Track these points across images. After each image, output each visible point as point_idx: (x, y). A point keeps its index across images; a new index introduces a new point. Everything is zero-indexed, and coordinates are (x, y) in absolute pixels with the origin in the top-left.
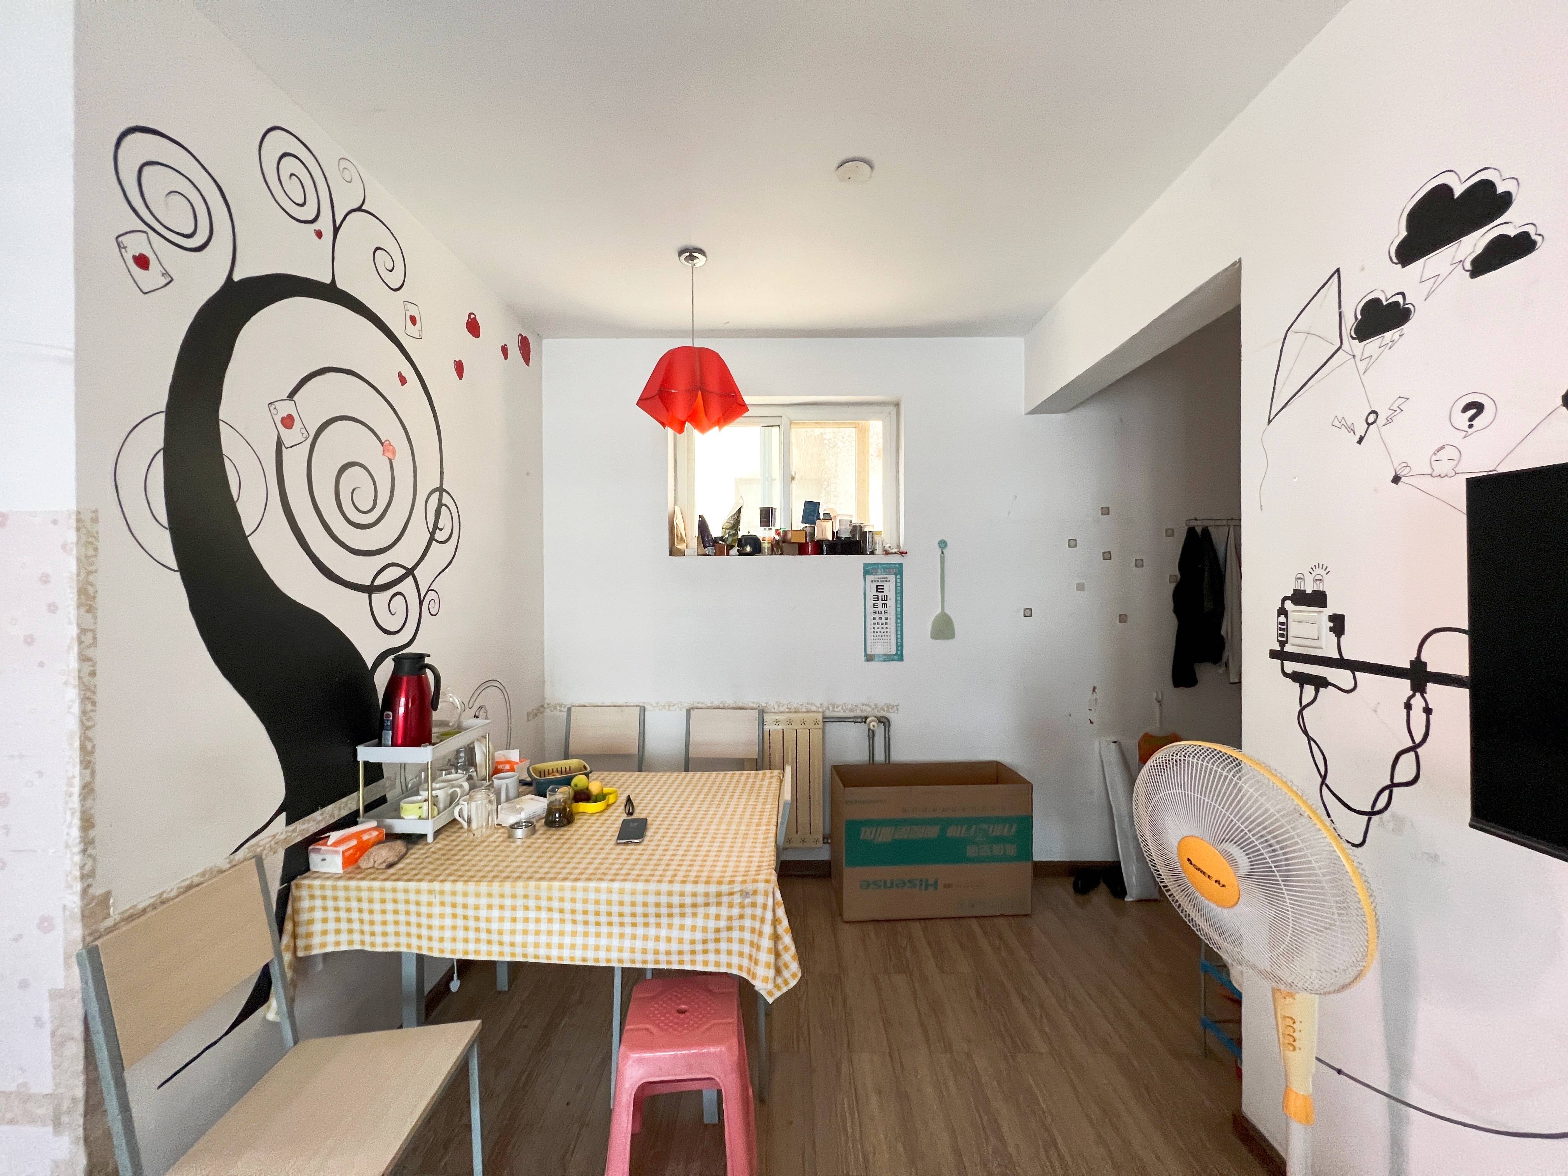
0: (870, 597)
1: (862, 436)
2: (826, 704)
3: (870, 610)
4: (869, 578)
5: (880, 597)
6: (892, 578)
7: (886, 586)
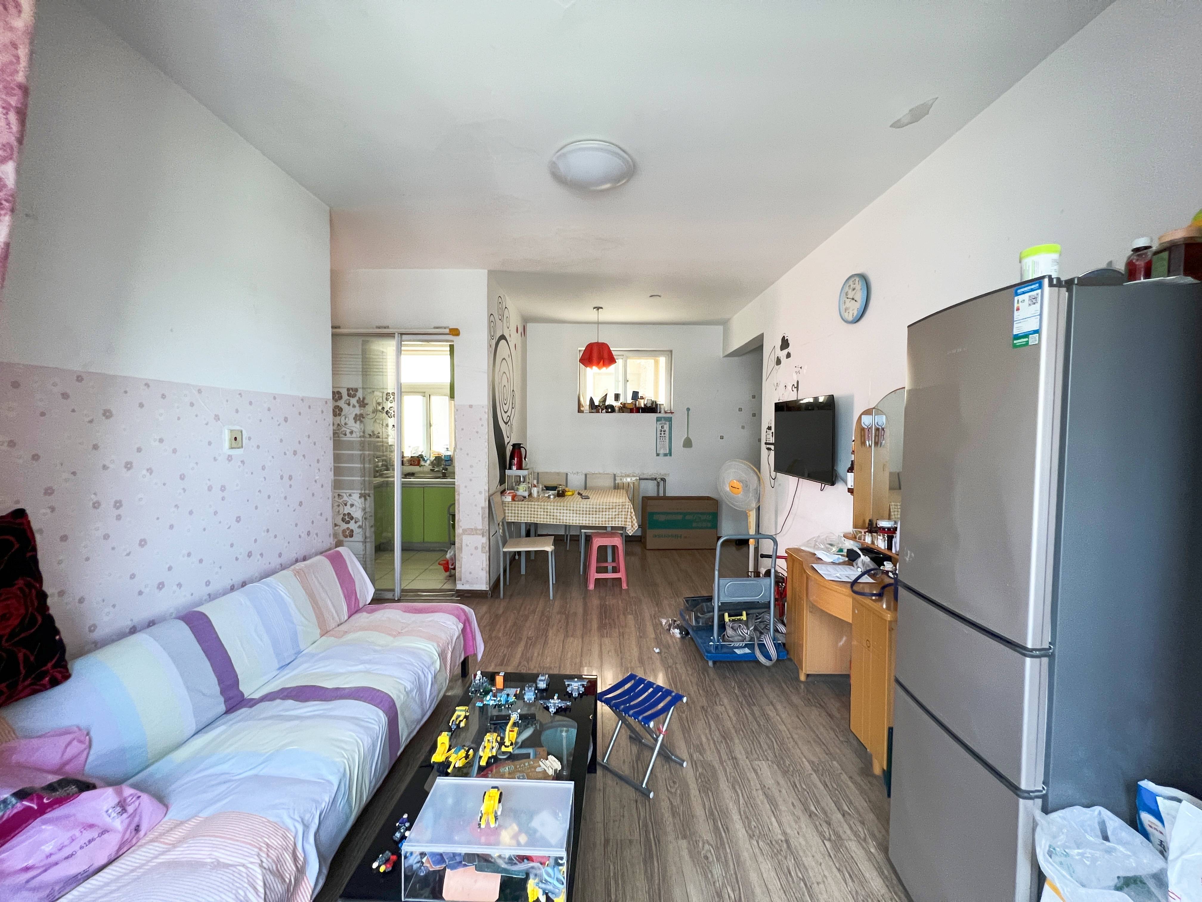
0: (659, 431)
1: (657, 363)
2: (640, 473)
3: (659, 435)
4: (658, 423)
5: (663, 431)
6: (668, 423)
7: (665, 426)
